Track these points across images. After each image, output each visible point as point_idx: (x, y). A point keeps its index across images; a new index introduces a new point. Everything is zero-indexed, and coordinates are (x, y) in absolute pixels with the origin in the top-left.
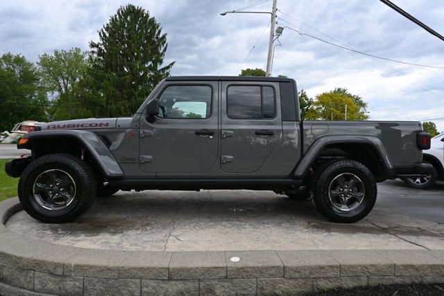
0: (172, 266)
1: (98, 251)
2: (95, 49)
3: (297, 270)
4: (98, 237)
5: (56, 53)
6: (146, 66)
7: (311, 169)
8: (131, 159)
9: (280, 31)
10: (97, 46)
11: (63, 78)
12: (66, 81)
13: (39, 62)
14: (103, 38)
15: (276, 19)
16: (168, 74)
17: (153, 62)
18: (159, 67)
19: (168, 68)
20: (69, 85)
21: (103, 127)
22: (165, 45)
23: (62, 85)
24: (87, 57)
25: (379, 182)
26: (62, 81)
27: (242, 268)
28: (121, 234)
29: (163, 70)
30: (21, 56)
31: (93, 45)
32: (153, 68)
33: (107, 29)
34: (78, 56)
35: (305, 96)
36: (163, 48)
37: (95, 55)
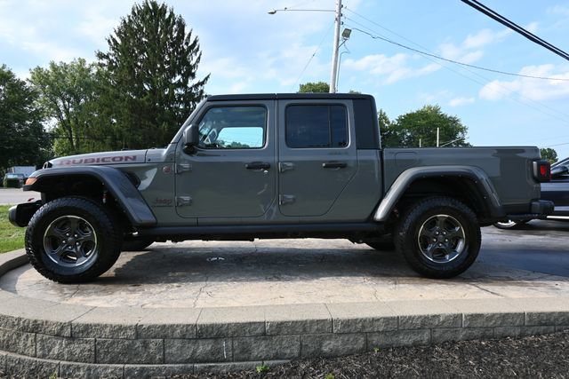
0: (200, 322)
1: (113, 310)
2: (105, 61)
3: (347, 323)
4: (114, 296)
5: (53, 65)
6: (174, 81)
7: (396, 211)
8: (165, 201)
9: (347, 34)
10: (107, 57)
11: (63, 99)
12: (67, 103)
13: (30, 78)
14: (115, 46)
15: (342, 19)
16: (202, 91)
17: (183, 75)
18: (191, 83)
19: (202, 83)
20: (71, 109)
21: (129, 161)
22: (198, 53)
23: (62, 109)
24: (94, 71)
25: (483, 225)
26: (62, 104)
27: (282, 323)
28: (141, 293)
29: (196, 86)
30: (6, 70)
31: (101, 56)
32: (183, 85)
33: (119, 34)
34: (83, 70)
35: (385, 118)
36: (195, 58)
37: (106, 68)
